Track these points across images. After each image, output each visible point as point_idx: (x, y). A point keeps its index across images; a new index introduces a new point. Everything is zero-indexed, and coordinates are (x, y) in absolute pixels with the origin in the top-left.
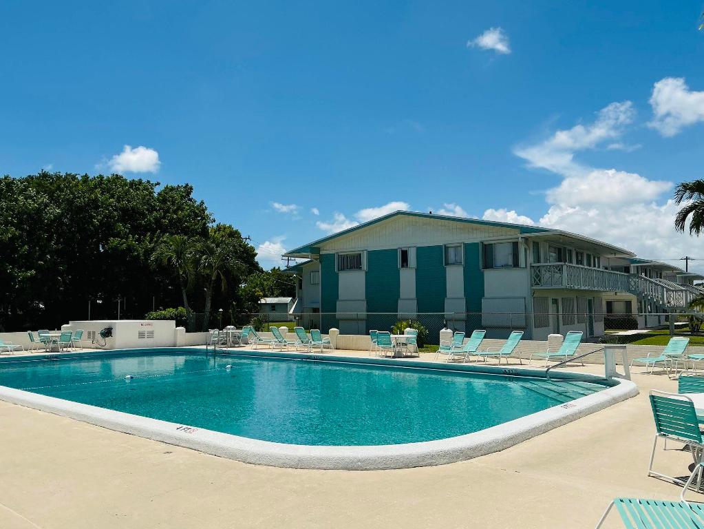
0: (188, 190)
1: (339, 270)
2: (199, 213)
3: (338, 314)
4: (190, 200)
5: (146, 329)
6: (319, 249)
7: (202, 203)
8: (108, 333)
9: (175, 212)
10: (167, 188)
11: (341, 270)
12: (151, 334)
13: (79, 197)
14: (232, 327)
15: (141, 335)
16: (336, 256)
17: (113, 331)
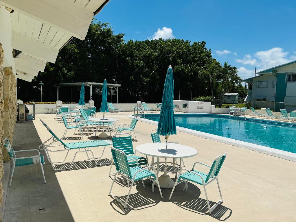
0: (204, 44)
1: (287, 82)
2: (209, 54)
3: (286, 103)
4: (205, 48)
5: (200, 105)
6: (276, 71)
7: (210, 50)
8: (185, 106)
9: (200, 54)
10: (194, 43)
11: (288, 81)
12: (202, 108)
13: (165, 49)
14: (234, 106)
15: (198, 107)
16: (286, 74)
17: (188, 105)
